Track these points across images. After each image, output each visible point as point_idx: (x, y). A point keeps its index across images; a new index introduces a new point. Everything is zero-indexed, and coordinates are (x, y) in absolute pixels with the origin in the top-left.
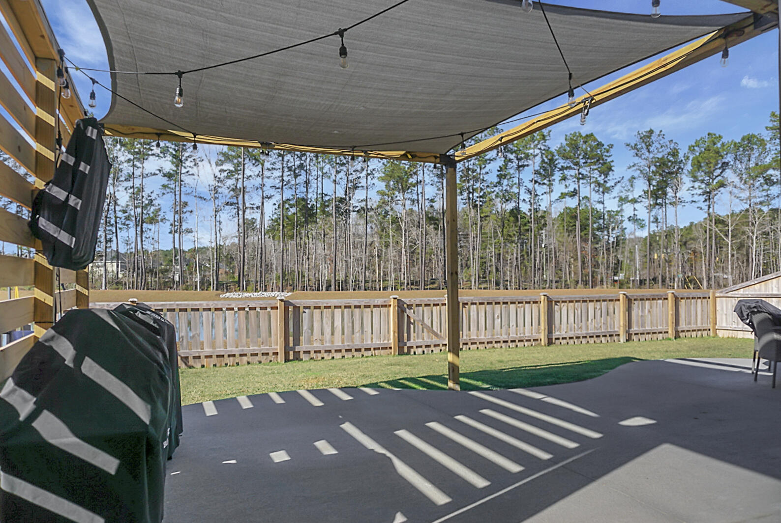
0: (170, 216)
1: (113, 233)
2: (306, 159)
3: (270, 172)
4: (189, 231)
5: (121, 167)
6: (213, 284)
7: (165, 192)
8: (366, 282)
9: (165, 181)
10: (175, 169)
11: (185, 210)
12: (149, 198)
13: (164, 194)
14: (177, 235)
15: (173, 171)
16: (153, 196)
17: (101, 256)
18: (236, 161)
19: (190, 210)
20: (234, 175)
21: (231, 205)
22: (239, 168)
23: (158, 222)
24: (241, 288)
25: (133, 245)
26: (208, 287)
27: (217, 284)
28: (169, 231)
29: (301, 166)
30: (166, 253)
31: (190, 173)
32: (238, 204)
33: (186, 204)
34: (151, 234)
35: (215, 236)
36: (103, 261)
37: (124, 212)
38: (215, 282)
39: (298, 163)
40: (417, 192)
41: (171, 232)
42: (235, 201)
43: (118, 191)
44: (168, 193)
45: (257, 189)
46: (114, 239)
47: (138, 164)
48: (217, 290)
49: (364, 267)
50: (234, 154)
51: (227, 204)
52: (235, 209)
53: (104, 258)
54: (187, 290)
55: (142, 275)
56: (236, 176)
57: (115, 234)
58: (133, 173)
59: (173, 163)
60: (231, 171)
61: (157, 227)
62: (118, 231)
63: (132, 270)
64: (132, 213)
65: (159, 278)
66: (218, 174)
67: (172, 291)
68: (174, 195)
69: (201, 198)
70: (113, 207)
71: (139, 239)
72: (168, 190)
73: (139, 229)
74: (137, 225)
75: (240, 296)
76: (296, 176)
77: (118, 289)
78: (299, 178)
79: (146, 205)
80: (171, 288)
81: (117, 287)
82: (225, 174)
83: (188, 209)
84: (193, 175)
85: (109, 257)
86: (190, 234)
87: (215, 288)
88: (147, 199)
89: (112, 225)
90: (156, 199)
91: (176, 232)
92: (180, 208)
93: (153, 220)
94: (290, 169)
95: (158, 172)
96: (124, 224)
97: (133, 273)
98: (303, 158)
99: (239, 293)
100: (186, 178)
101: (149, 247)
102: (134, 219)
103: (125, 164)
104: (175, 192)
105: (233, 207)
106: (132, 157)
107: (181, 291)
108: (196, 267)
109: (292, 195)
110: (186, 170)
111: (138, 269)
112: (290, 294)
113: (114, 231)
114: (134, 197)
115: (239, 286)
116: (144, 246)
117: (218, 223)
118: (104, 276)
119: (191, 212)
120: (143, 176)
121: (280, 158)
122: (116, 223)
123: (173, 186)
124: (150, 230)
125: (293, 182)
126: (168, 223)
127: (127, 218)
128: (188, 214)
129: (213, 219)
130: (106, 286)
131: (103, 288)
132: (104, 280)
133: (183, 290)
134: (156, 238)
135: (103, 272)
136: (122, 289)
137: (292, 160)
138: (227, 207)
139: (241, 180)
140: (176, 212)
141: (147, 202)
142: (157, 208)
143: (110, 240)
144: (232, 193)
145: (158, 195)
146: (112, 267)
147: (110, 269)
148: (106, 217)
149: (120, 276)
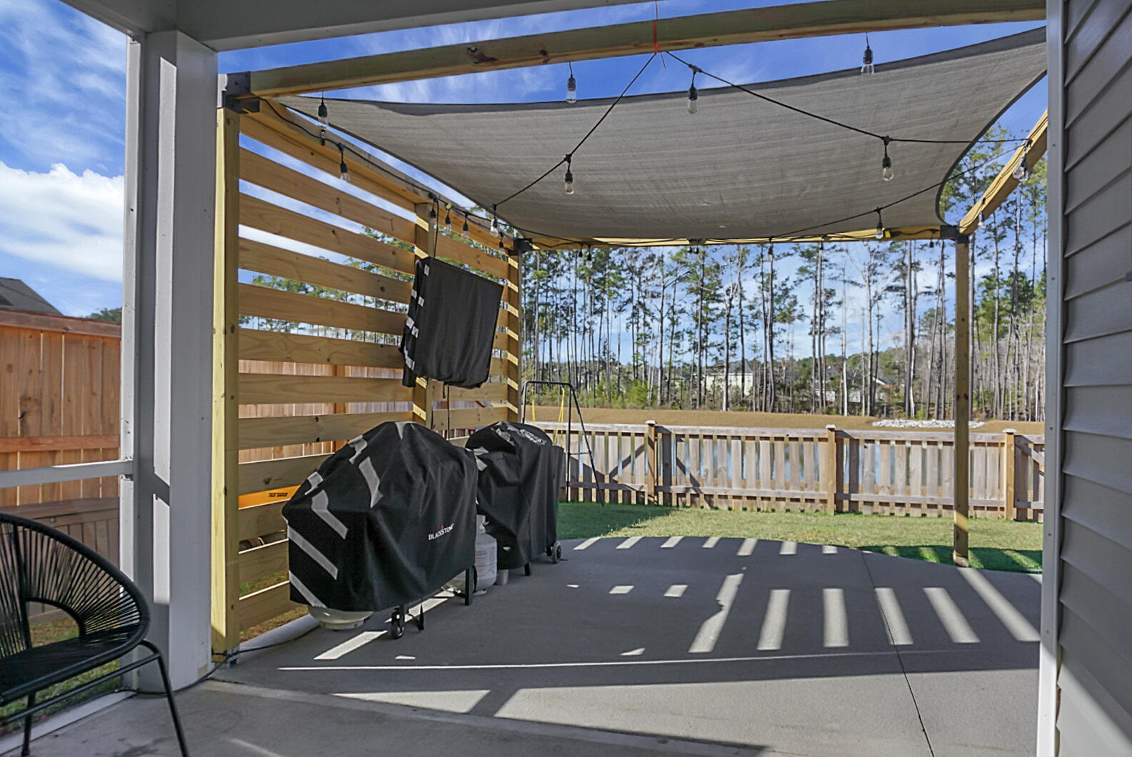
0: (810, 311)
1: (738, 336)
2: (1016, 210)
4: (835, 331)
6: (866, 407)
7: (803, 278)
9: (802, 263)
11: (830, 301)
12: (784, 287)
13: (801, 281)
16: (789, 285)
17: (723, 367)
19: (838, 301)
20: (901, 246)
21: (896, 290)
23: (793, 319)
24: (906, 413)
25: (761, 352)
26: (858, 412)
27: (871, 408)
28: (809, 331)
29: (1008, 225)
30: (805, 363)
32: (906, 288)
33: (833, 292)
34: (784, 337)
35: (869, 338)
36: (725, 374)
37: (752, 308)
38: (869, 404)
39: (1000, 218)
42: (902, 285)
43: (745, 280)
44: (807, 278)
46: (739, 343)
48: (871, 415)
51: (890, 289)
52: (899, 296)
53: (725, 370)
54: (828, 413)
55: (771, 392)
57: (740, 338)
58: (762, 256)
61: (793, 326)
62: (745, 333)
63: (759, 386)
64: (761, 310)
65: (793, 396)
67: (809, 414)
68: (814, 282)
69: (851, 282)
70: (738, 303)
71: (768, 344)
72: (807, 275)
73: (768, 330)
74: (766, 326)
75: (903, 426)
76: (998, 239)
77: (742, 410)
78: (1002, 241)
79: (780, 297)
80: (807, 411)
81: (742, 407)
83: (836, 299)
84: (842, 250)
85: (732, 367)
86: (837, 335)
87: (869, 412)
88: (780, 289)
89: (737, 326)
90: (792, 288)
91: (817, 332)
92: (824, 298)
93: (787, 317)
94: (988, 228)
95: (793, 251)
96: (751, 324)
97: (761, 389)
101: (781, 354)
102: (762, 316)
104: (817, 276)
105: (899, 293)
107: (821, 415)
109: (992, 270)
112: (981, 424)
113: (740, 334)
114: (765, 286)
115: (903, 411)
116: (774, 354)
117: (875, 319)
118: (725, 393)
119: (840, 303)
120: (775, 258)
122: (742, 323)
123: (814, 269)
124: (785, 331)
125: (994, 251)
126: (808, 321)
127: (755, 316)
128: (834, 307)
129: (867, 312)
130: (727, 406)
131: (724, 408)
132: (724, 398)
133: (823, 413)
134: (791, 342)
135: (724, 388)
136: (747, 410)
138: (890, 294)
140: (818, 305)
141: (779, 293)
142: (792, 300)
143: (734, 346)
144: (897, 273)
145: (795, 282)
146: (735, 380)
147: (734, 384)
148: (728, 316)
149: (746, 393)
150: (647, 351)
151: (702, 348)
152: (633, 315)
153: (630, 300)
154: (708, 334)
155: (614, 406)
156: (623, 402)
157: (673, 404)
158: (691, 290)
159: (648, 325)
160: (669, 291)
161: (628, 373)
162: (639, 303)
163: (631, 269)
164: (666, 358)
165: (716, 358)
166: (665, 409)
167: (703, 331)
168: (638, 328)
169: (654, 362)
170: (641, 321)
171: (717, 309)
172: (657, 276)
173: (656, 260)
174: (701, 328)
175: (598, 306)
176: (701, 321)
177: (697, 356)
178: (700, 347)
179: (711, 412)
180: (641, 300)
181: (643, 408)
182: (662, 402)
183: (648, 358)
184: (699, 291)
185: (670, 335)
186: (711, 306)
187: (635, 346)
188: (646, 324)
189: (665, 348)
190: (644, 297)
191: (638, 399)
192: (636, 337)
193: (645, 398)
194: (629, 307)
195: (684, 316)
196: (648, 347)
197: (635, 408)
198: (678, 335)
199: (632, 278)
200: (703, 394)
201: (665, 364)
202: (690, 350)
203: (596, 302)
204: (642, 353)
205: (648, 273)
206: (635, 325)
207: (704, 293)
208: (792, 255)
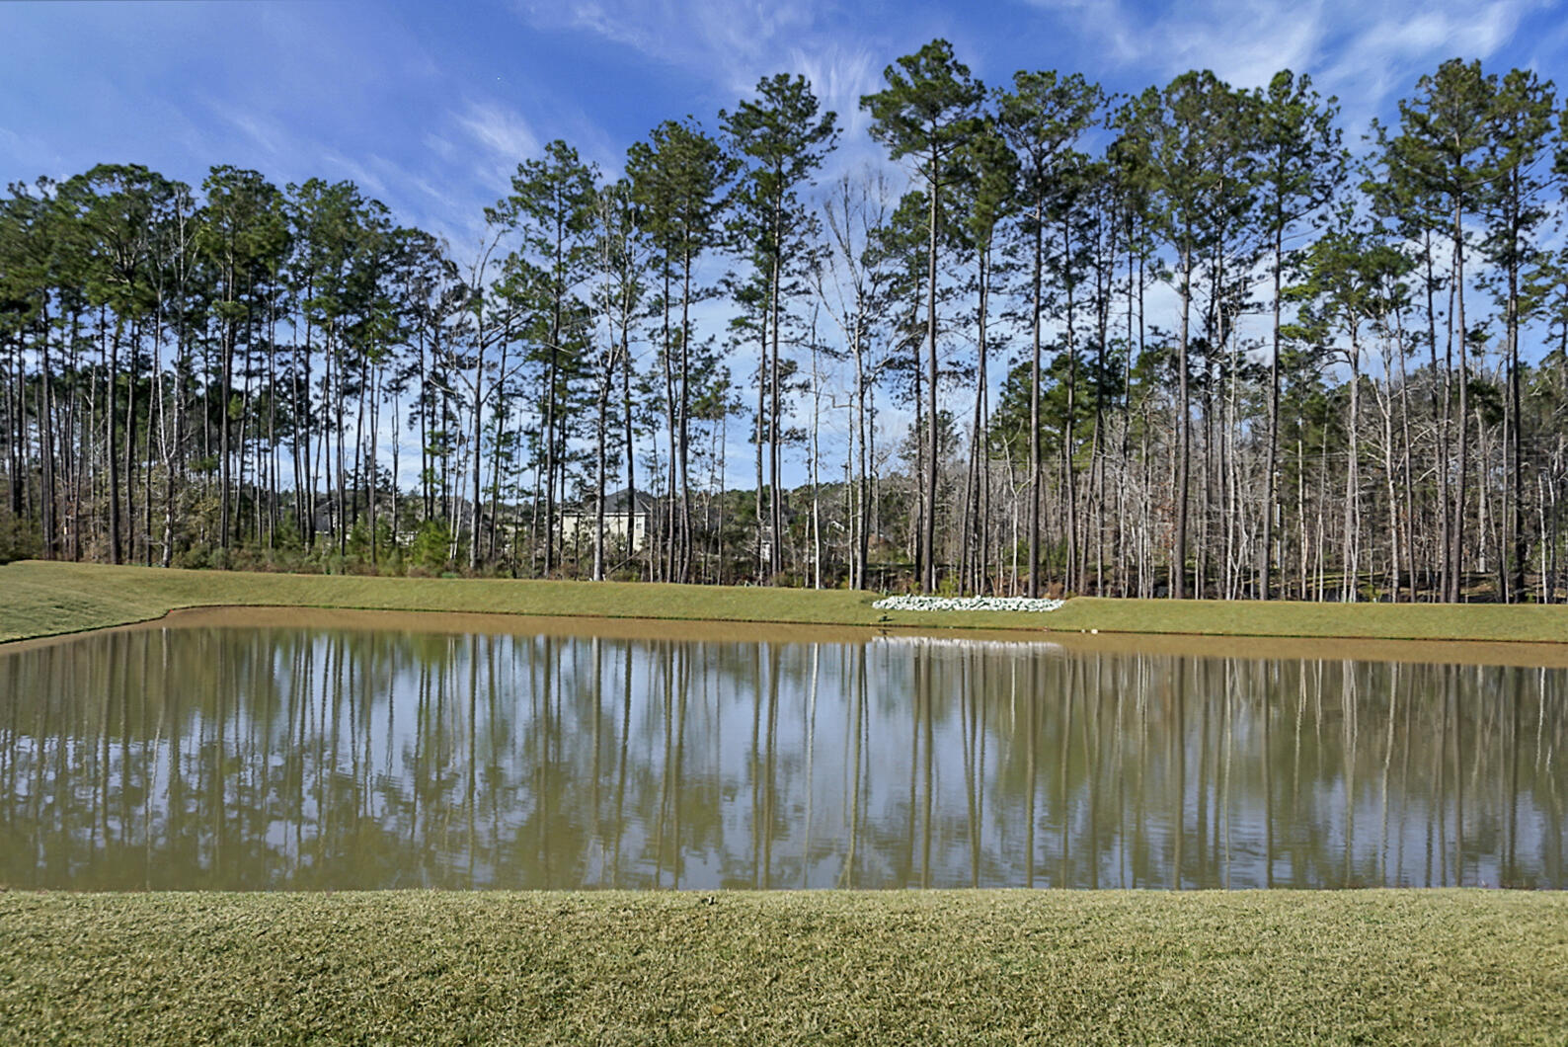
1: (621, 443)
2: (1098, 236)
3: (1000, 276)
4: (796, 436)
5: (640, 280)
6: (855, 573)
7: (740, 338)
9: (739, 311)
10: (762, 277)
11: (788, 382)
12: (707, 355)
13: (737, 343)
15: (758, 282)
16: (714, 352)
17: (593, 498)
18: (912, 252)
19: (801, 382)
20: (908, 289)
21: (901, 366)
22: (922, 269)
23: (722, 413)
24: (925, 587)
25: (665, 472)
26: (840, 581)
27: (864, 574)
28: (749, 435)
29: (1084, 257)
30: (742, 498)
31: (801, 288)
32: (918, 362)
33: (790, 367)
34: (705, 444)
35: (859, 448)
36: (597, 512)
37: (646, 389)
38: (859, 568)
39: (1075, 246)
40: (1430, 313)
42: (912, 356)
43: (634, 339)
44: (747, 340)
45: (966, 322)
46: (624, 455)
48: (862, 588)
49: (1265, 533)
50: (908, 232)
51: (889, 365)
52: (909, 377)
53: (598, 503)
54: (790, 585)
55: (685, 545)
56: (914, 291)
57: (625, 446)
58: (667, 294)
59: (757, 263)
60: (899, 279)
61: (721, 426)
62: (634, 437)
63: (663, 536)
64: (665, 394)
65: (723, 554)
66: (869, 288)
67: (754, 586)
68: (760, 346)
69: (826, 350)
70: (621, 380)
71: (678, 456)
72: (748, 333)
73: (678, 432)
74: (674, 423)
75: (924, 607)
76: (1071, 283)
77: (628, 579)
79: (699, 372)
80: (751, 580)
81: (628, 573)
82: (886, 286)
83: (796, 379)
84: (806, 291)
85: (611, 501)
86: (799, 443)
87: (858, 582)
88: (700, 357)
89: (619, 425)
90: (721, 356)
91: (765, 438)
92: (776, 375)
93: (711, 409)
94: (1053, 263)
95: (723, 288)
96: (645, 420)
97: (664, 541)
98: (1091, 234)
99: (922, 598)
102: (667, 406)
103: (651, 274)
104: (763, 337)
105: (906, 371)
106: (663, 253)
107: (773, 588)
108: (812, 528)
109: (1061, 336)
110: (789, 282)
111: (676, 531)
112: (1058, 604)
113: (624, 437)
114: (671, 352)
115: (918, 579)
116: (689, 476)
117: (867, 414)
118: (598, 547)
119: (804, 387)
120: (688, 299)
122: (629, 417)
123: (759, 322)
124: (707, 434)
125: (1063, 300)
129: (857, 402)
130: (602, 571)
131: (596, 576)
132: (597, 557)
133: (780, 585)
135: (597, 539)
136: (638, 580)
137: (1060, 239)
138: (889, 373)
139: (926, 302)
140: (766, 389)
141: (698, 365)
142: (721, 378)
143: (615, 461)
144: (904, 335)
145: (726, 345)
146: (617, 525)
147: (614, 530)
148: (605, 402)
149: (637, 547)
150: (450, 466)
151: (555, 461)
152: (423, 398)
153: (414, 370)
154: (566, 436)
155: (382, 570)
156: (400, 562)
157: (500, 567)
158: (535, 355)
159: (452, 417)
160: (492, 354)
161: (414, 508)
162: (434, 374)
163: (419, 311)
164: (487, 477)
165: (582, 483)
166: (483, 576)
167: (556, 432)
168: (433, 424)
169: (463, 490)
170: (439, 410)
171: (583, 390)
172: (471, 326)
173: (469, 295)
174: (553, 424)
175: (355, 379)
176: (553, 413)
177: (545, 477)
178: (553, 459)
179: (571, 582)
180: (439, 370)
181: (439, 576)
182: (479, 563)
183: (452, 480)
184: (552, 356)
185: (494, 436)
186: (571, 384)
187: (428, 456)
188: (447, 415)
189: (483, 462)
190: (444, 366)
191: (429, 558)
192: (428, 441)
193: (444, 556)
194: (415, 386)
195: (520, 402)
196: (452, 460)
197: (423, 574)
198: (506, 438)
199: (420, 329)
200: (556, 548)
201: (486, 491)
202: (531, 466)
203: (350, 373)
204: (438, 469)
205: (452, 320)
206: (428, 419)
207: (558, 359)
208: (721, 293)
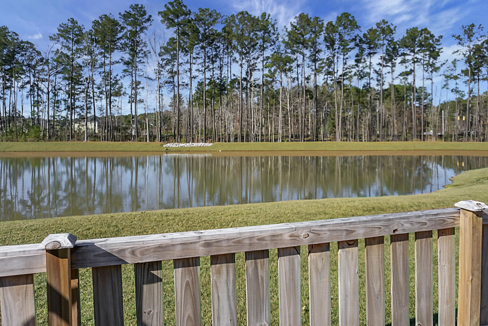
0: (129, 91)
1: (92, 103)
2: (220, 51)
3: (195, 60)
4: (141, 101)
5: (96, 58)
6: (158, 137)
7: (125, 75)
8: (262, 135)
9: (125, 67)
10: (131, 58)
11: (138, 87)
12: (115, 79)
13: (124, 76)
14: (133, 104)
15: (131, 60)
16: (118, 78)
17: (84, 118)
18: (172, 53)
19: (142, 87)
20: (171, 63)
21: (169, 83)
22: (175, 57)
23: (121, 95)
24: (177, 140)
25: (105, 111)
26: (154, 139)
27: (160, 137)
28: (128, 101)
29: (216, 56)
30: (126, 117)
31: (142, 61)
32: (174, 82)
33: (139, 83)
34: (116, 103)
35: (159, 104)
36: (85, 122)
37: (99, 88)
39: (214, 53)
40: (297, 73)
41: (129, 102)
42: (172, 80)
43: (95, 74)
44: (127, 75)
45: (186, 72)
46: (92, 107)
47: (107, 55)
48: (160, 141)
49: (261, 125)
50: (171, 48)
51: (166, 82)
52: (172, 86)
53: (86, 120)
54: (141, 141)
55: (111, 131)
56: (173, 63)
57: (93, 104)
58: (104, 62)
59: (130, 54)
60: (168, 60)
61: (120, 98)
62: (95, 101)
63: (104, 128)
64: (104, 90)
65: (122, 133)
66: (161, 62)
67: (131, 142)
68: (131, 77)
69: (149, 78)
70: (91, 86)
71: (108, 107)
72: (128, 73)
73: (108, 100)
74: (107, 98)
75: (177, 146)
76: (213, 62)
77: (95, 141)
78: (215, 63)
79: (114, 84)
80: (130, 140)
81: (94, 139)
82: (165, 62)
83: (141, 86)
84: (144, 62)
85: (89, 119)
86: (142, 103)
88: (114, 80)
89: (91, 98)
90: (120, 80)
91: (133, 102)
92: (136, 85)
93: (118, 94)
94: (209, 57)
95: (120, 61)
96: (99, 97)
97: (105, 130)
98: (218, 50)
99: (176, 143)
100: (139, 64)
102: (105, 93)
103: (100, 56)
104: (132, 75)
105: (171, 84)
106: (103, 51)
107: (136, 142)
108: (146, 125)
109: (211, 76)
110: (139, 59)
111: (108, 127)
112: (211, 144)
113: (92, 101)
114: (105, 78)
115: (175, 138)
116: (112, 112)
117: (161, 96)
118: (86, 132)
119: (143, 88)
120: (111, 63)
121: (203, 50)
122: (94, 96)
123: (131, 70)
124: (116, 101)
125: (211, 67)
126: (128, 96)
128: (140, 90)
129: (158, 92)
130: (87, 139)
131: (86, 140)
132: (86, 134)
133: (138, 141)
134: (120, 106)
135: (85, 130)
136: (98, 141)
137: (210, 51)
138: (166, 85)
139: (176, 66)
140: (133, 89)
141: (114, 82)
142: (120, 86)
143: (90, 108)
144: (170, 75)
145: (121, 77)
146: (91, 126)
147: (90, 127)
148: (87, 92)
149: (97, 132)
150: (40, 110)
151: (72, 109)
152: (31, 90)
153: (29, 82)
154: (75, 101)
155: (20, 140)
156: (25, 138)
157: (56, 138)
158: (65, 78)
159: (40, 96)
160: (52, 78)
161: (29, 122)
162: (35, 84)
163: (29, 65)
164: (51, 113)
165: (80, 114)
166: (52, 141)
167: (72, 100)
168: (34, 97)
169: (44, 116)
170: (36, 94)
171: (80, 88)
172: (45, 70)
173: (44, 61)
174: (72, 98)
175: (9, 84)
176: (71, 95)
177: (69, 113)
178: (71, 108)
179: (78, 142)
180: (36, 82)
181: (38, 141)
182: (50, 137)
183: (41, 114)
184: (71, 79)
185: (54, 101)
186: (77, 87)
187: (33, 107)
188: (38, 95)
189: (50, 109)
190: (37, 81)
191: (34, 136)
192: (32, 102)
193: (39, 135)
194: (28, 86)
195: (61, 91)
196: (40, 108)
197: (33, 141)
198: (58, 102)
199: (29, 70)
200: (73, 132)
201: (51, 117)
202: (65, 109)
203: (7, 82)
204: (37, 111)
205: (39, 68)
206: (32, 96)
207: (73, 79)
